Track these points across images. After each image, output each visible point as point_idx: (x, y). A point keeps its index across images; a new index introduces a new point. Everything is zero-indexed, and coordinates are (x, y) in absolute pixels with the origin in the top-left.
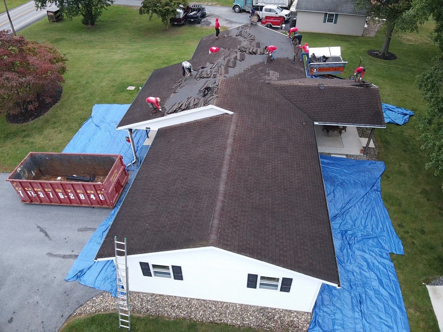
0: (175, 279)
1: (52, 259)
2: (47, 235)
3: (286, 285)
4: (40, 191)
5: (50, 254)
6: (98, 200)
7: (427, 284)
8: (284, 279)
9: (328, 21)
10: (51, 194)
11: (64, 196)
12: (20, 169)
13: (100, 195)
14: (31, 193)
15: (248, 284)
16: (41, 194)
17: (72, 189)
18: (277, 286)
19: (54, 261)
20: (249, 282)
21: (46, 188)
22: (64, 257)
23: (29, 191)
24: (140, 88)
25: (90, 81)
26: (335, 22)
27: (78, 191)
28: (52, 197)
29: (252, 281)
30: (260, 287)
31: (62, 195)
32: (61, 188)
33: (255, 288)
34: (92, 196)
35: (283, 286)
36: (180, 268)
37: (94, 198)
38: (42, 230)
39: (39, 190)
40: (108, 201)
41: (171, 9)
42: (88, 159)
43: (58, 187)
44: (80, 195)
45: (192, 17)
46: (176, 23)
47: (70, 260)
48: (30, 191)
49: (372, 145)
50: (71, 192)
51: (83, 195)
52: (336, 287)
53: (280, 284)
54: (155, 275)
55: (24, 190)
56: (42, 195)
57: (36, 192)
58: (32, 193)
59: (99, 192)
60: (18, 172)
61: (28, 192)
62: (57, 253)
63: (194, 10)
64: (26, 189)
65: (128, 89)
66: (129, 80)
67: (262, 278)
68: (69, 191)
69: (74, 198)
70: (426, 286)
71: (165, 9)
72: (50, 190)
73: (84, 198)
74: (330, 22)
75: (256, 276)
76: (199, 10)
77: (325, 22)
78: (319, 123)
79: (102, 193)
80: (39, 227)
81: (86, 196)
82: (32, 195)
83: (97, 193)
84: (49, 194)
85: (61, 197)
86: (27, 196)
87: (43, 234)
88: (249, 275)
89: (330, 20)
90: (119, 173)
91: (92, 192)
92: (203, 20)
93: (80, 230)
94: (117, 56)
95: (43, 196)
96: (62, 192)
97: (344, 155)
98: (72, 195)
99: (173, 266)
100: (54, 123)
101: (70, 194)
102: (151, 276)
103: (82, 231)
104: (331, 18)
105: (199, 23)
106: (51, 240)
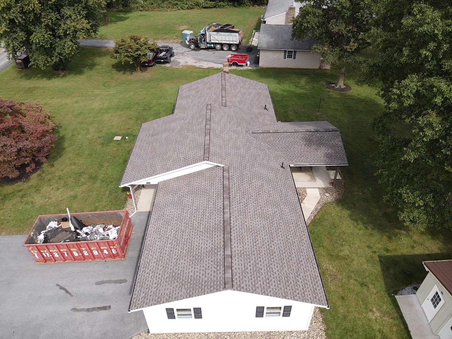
0: (195, 318)
1: (77, 313)
2: (67, 292)
3: (287, 311)
4: (55, 252)
5: (74, 309)
6: (111, 254)
7: (396, 295)
8: (285, 307)
9: (288, 57)
10: (66, 253)
11: (78, 253)
12: (33, 233)
13: (112, 250)
14: (46, 254)
15: (256, 314)
16: (57, 254)
17: (87, 247)
18: (279, 313)
19: (80, 316)
20: (257, 313)
21: (61, 249)
22: (88, 310)
23: (44, 253)
24: (127, 138)
25: (75, 133)
26: (294, 58)
27: (92, 249)
28: (66, 255)
29: (260, 312)
30: (266, 316)
31: (77, 254)
32: (76, 247)
33: (262, 316)
34: (105, 252)
35: (284, 313)
36: (200, 309)
37: (107, 253)
38: (61, 288)
39: (55, 251)
40: (120, 254)
41: (142, 54)
42: (96, 217)
43: (73, 247)
44: (94, 251)
45: (161, 58)
46: (147, 64)
47: (95, 312)
48: (45, 253)
49: (339, 177)
50: (86, 250)
51: (96, 252)
52: (326, 308)
53: (282, 311)
54: (178, 318)
55: (40, 252)
56: (56, 255)
57: (51, 253)
58: (48, 254)
59: (111, 247)
60: (32, 236)
61: (44, 254)
62: (82, 307)
63: (163, 51)
64: (42, 251)
65: (115, 139)
66: (114, 130)
67: (268, 308)
68: (84, 249)
69: (87, 254)
70: (395, 296)
71: (137, 54)
72: (65, 250)
73: (97, 254)
74: (290, 57)
75: (263, 307)
76: (167, 51)
77: (285, 58)
78: (294, 165)
79: (115, 248)
80: (58, 285)
81: (100, 252)
82: (47, 256)
83: (110, 248)
84: (64, 253)
85: (75, 255)
86: (42, 258)
87: (64, 292)
88: (258, 308)
90: (126, 226)
91: (106, 248)
92: (172, 59)
93: (97, 284)
94: (96, 105)
95: (58, 256)
96: (77, 251)
97: (317, 188)
98: (86, 252)
99: (194, 309)
100: (49, 180)
101: (84, 252)
102: (175, 318)
103: (99, 284)
104: (290, 54)
105: (168, 62)
106: (72, 296)
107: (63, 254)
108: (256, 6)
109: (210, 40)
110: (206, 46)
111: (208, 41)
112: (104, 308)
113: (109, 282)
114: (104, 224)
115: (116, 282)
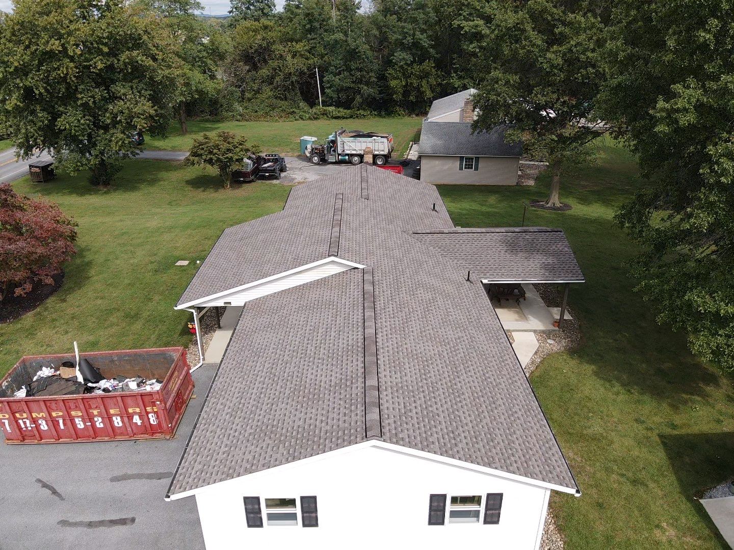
0: (304, 525)
1: (69, 529)
2: (54, 492)
3: (494, 508)
4: (43, 418)
5: (64, 523)
6: (148, 426)
7: (701, 498)
8: (489, 495)
9: (465, 168)
10: (61, 421)
11: (85, 423)
12: (6, 384)
13: (150, 415)
14: (25, 423)
15: (430, 515)
16: (44, 422)
17: (102, 407)
18: (478, 514)
19: (72, 534)
20: (432, 513)
21: (54, 411)
22: (90, 525)
23: (22, 419)
24: (198, 262)
25: (111, 257)
26: (476, 169)
27: (112, 411)
28: (62, 427)
29: (437, 510)
30: (450, 522)
31: (81, 423)
32: (82, 406)
33: (442, 523)
34: (137, 420)
35: (488, 512)
36: (313, 499)
37: (139, 422)
38: (45, 486)
39: (41, 414)
40: (164, 425)
41: (236, 157)
42: (127, 360)
43: (76, 407)
44: (114, 418)
45: (266, 170)
46: (242, 179)
47: (102, 528)
48: (24, 420)
49: (567, 317)
50: (100, 415)
51: (119, 418)
52: (573, 495)
53: (482, 508)
54: (268, 525)
55: (15, 417)
56: (44, 426)
57: (34, 421)
58: (28, 422)
59: (149, 409)
60: (4, 388)
61: (21, 421)
62: (79, 520)
63: (269, 161)
64: (18, 415)
65: (177, 264)
66: (177, 253)
67: (454, 500)
68: (95, 412)
69: (102, 425)
70: (700, 500)
71: (227, 158)
72: (61, 414)
73: (121, 424)
74: (469, 168)
75: (444, 496)
76: (276, 161)
77: (461, 169)
78: (489, 281)
79: (155, 410)
80: (39, 481)
81: (126, 419)
82: (26, 427)
83: (146, 410)
84: (58, 422)
85: (79, 426)
86: (17, 431)
87: (48, 492)
88: (433, 497)
89: (469, 167)
90: (181, 378)
91: (138, 410)
92: (283, 174)
93: (113, 480)
94: (154, 223)
95: (46, 428)
96: (82, 417)
97: (530, 331)
98: (100, 419)
99: (302, 498)
100: (54, 320)
101: (96, 419)
102: (261, 525)
103: (119, 481)
104: (469, 163)
105: (277, 178)
106: (63, 499)
107: (55, 423)
108: (414, 116)
109: (344, 151)
110: (337, 159)
111: (340, 152)
112: (123, 522)
113: (139, 476)
114: (139, 377)
115: (150, 477)
